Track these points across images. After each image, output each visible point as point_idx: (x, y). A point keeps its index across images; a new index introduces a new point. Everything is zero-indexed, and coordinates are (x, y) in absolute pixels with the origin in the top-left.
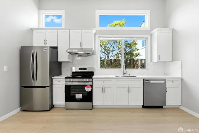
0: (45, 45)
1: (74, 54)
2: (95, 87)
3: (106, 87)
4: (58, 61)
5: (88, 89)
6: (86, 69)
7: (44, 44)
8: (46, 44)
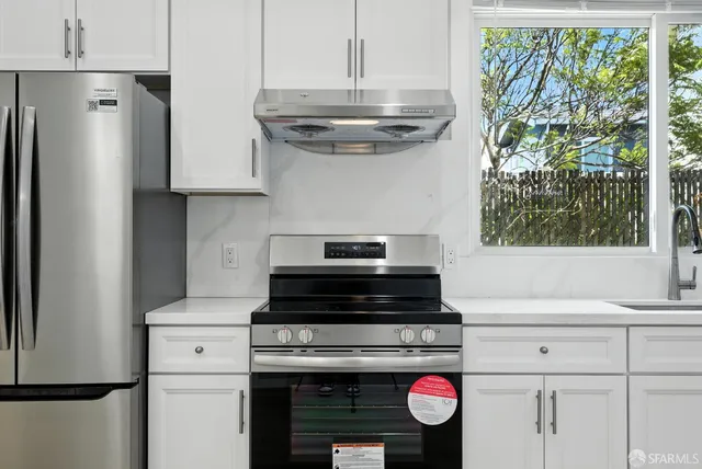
0: (68, 65)
1: (296, 135)
2: (483, 392)
3: (565, 392)
4: (175, 185)
5: (429, 408)
6: (377, 250)
7: (68, 53)
8: (81, 53)
